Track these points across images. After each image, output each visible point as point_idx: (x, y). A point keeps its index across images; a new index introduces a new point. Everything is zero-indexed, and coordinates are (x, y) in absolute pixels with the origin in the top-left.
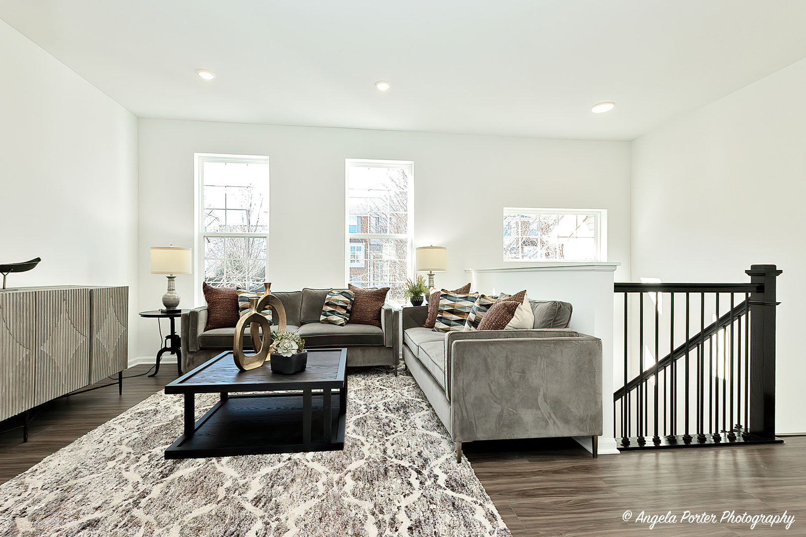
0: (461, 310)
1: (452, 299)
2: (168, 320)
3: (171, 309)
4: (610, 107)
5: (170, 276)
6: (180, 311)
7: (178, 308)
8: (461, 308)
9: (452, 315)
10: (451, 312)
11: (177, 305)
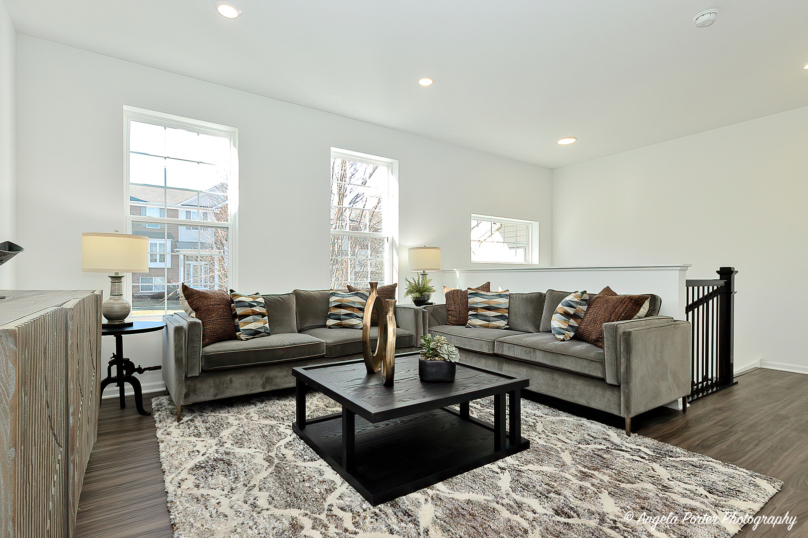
0: (498, 306)
1: (485, 297)
2: (112, 338)
3: (117, 323)
4: (572, 141)
5: (114, 275)
6: (131, 325)
7: (127, 320)
8: (498, 305)
9: (490, 312)
10: (488, 308)
11: (126, 316)
